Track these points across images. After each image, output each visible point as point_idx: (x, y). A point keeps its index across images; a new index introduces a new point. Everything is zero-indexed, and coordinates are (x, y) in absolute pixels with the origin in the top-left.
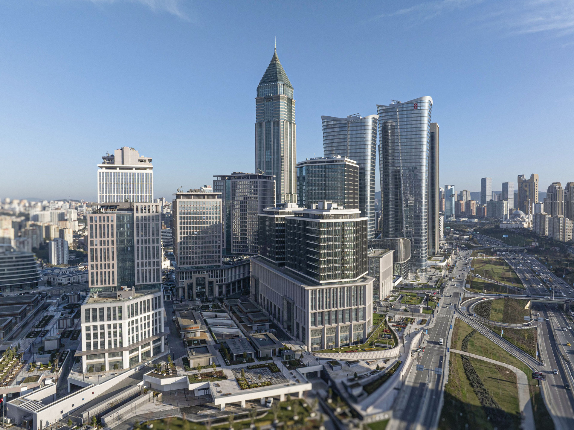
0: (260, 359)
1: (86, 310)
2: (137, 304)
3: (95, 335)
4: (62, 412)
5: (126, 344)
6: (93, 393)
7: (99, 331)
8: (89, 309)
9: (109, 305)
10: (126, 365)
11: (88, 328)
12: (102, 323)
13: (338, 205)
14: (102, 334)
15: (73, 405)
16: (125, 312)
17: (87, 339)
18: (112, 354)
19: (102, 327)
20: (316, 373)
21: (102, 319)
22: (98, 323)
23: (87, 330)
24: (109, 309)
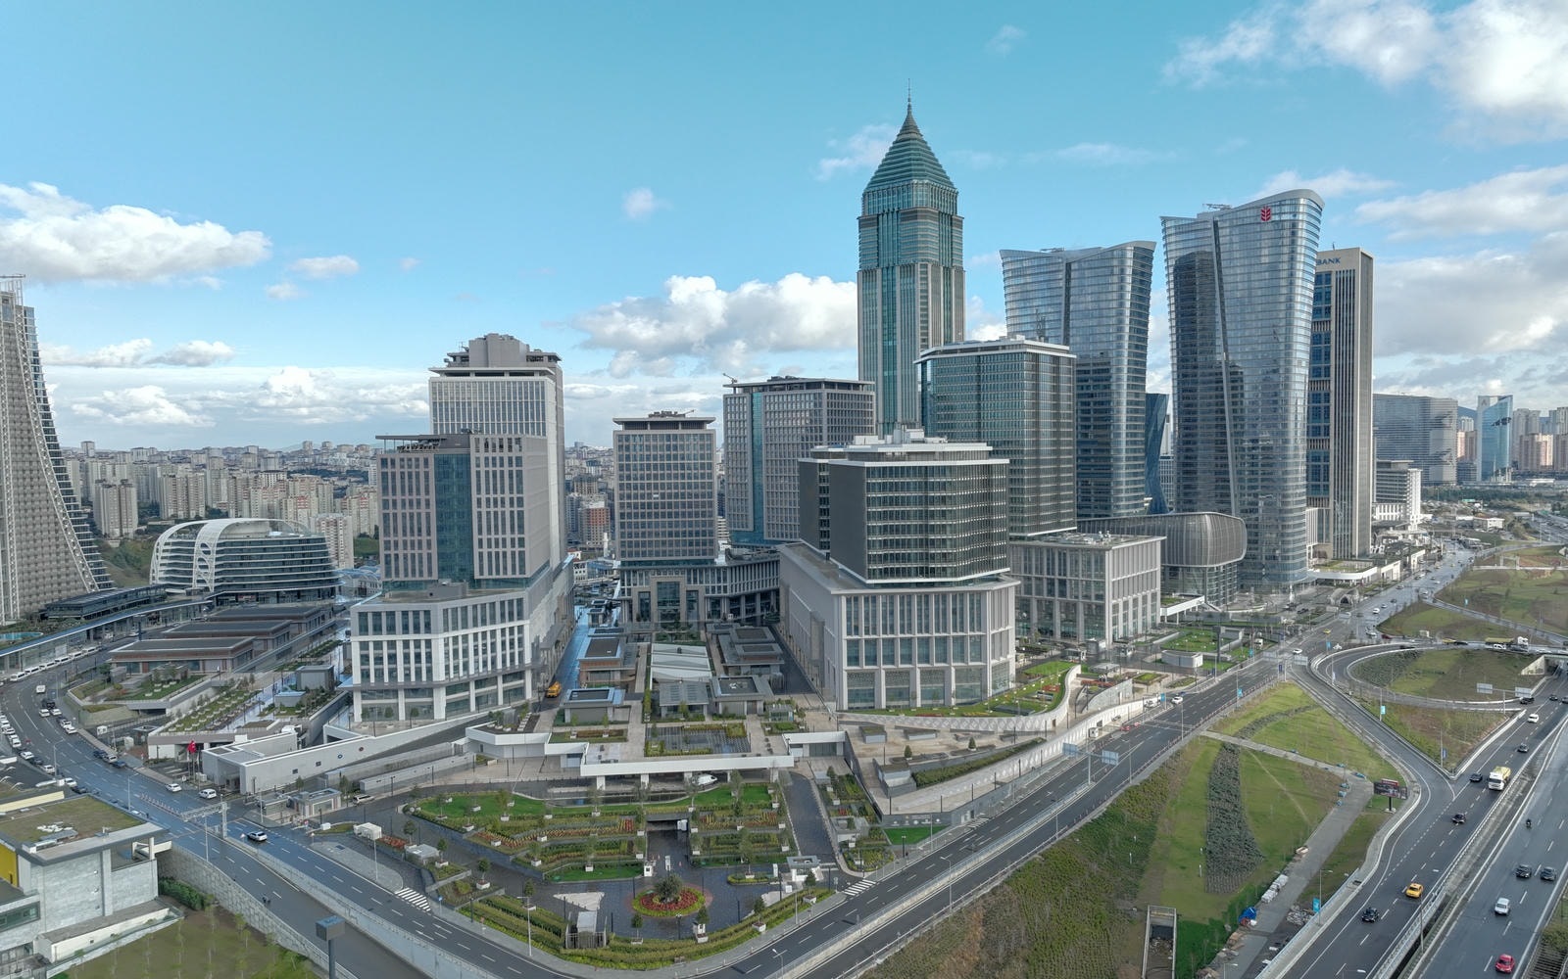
0: (715, 715)
1: (360, 614)
2: (465, 609)
3: (379, 660)
4: (295, 771)
5: (439, 676)
6: (361, 749)
7: (385, 652)
8: (366, 614)
9: (405, 606)
10: (440, 711)
11: (364, 645)
12: (392, 638)
13: (926, 435)
14: (392, 658)
15: (318, 764)
16: (437, 619)
17: (362, 664)
18: (412, 691)
19: (392, 644)
20: (833, 745)
21: (391, 629)
22: (384, 637)
23: (361, 649)
24: (405, 614)
